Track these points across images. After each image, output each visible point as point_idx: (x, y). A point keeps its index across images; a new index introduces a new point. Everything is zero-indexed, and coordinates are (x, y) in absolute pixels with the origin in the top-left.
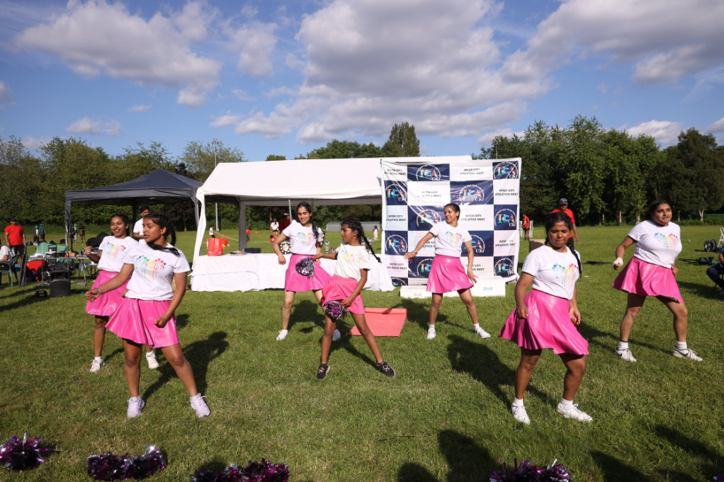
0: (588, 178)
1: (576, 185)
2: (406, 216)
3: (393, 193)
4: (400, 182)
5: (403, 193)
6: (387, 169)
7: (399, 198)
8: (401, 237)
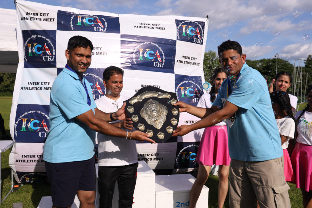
3: (35, 50)
6: (26, 12)
7: (44, 57)
8: (44, 115)
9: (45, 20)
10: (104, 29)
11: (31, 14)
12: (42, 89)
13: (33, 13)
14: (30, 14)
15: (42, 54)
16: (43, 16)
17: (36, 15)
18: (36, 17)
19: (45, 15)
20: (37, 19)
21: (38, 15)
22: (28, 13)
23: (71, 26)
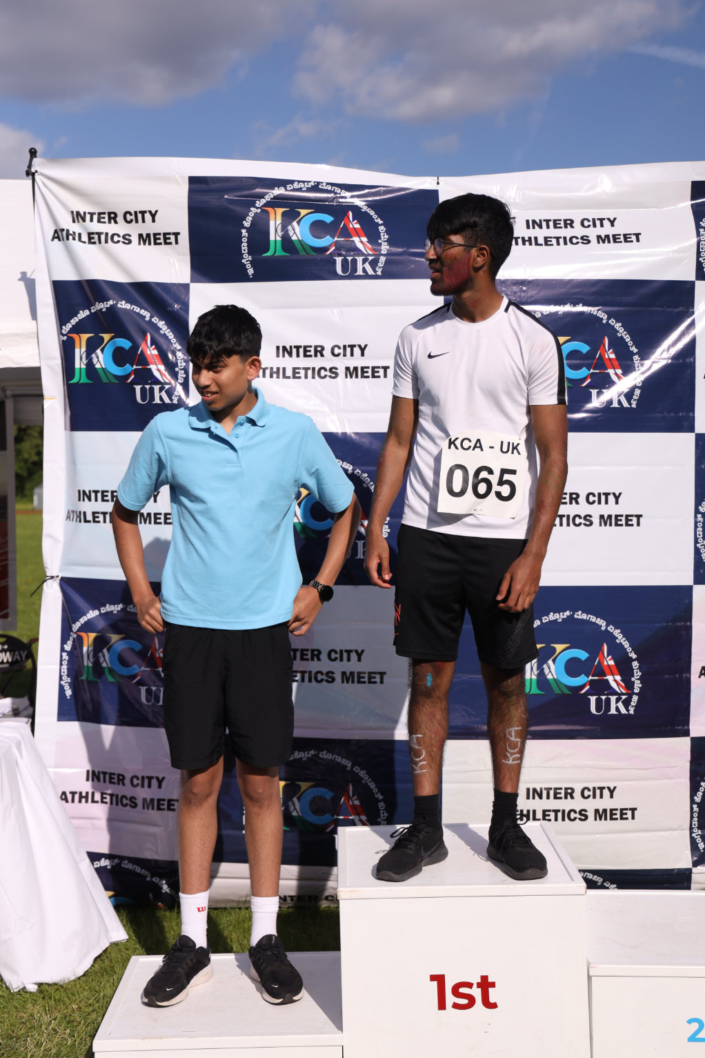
5: (165, 352)
6: (72, 212)
7: (138, 388)
9: (144, 239)
10: (374, 264)
11: (91, 220)
13: (100, 214)
14: (88, 217)
15: (133, 377)
16: (137, 222)
17: (110, 222)
18: (110, 228)
19: (144, 221)
20: (116, 238)
21: (117, 219)
22: (78, 213)
23: (243, 261)
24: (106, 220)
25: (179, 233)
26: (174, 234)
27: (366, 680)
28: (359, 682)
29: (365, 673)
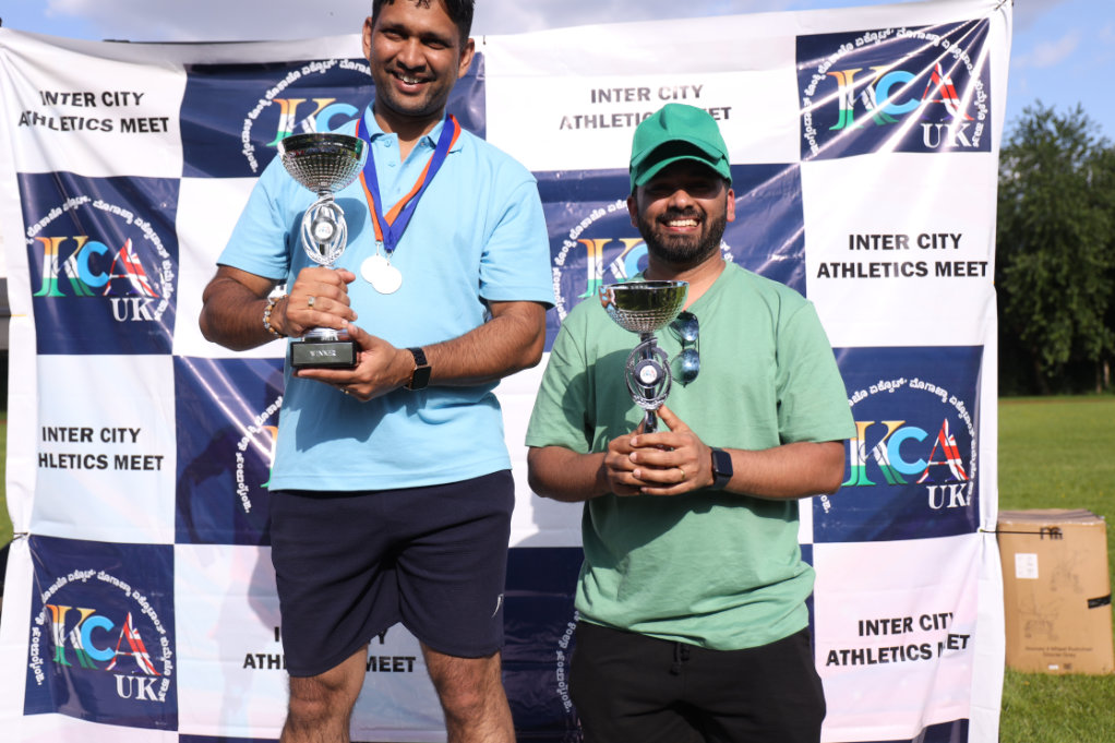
0: (1065, 269)
1: (1033, 284)
2: (161, 437)
3: (76, 268)
4: (126, 189)
5: (150, 262)
6: (41, 93)
7: (115, 302)
8: (128, 594)
9: (128, 125)
11: (64, 102)
12: (106, 464)
13: (75, 95)
14: (60, 98)
15: (110, 288)
16: (118, 104)
17: (87, 105)
18: (86, 112)
19: (125, 103)
20: (93, 124)
21: (96, 101)
22: (48, 94)
23: (245, 152)
24: (83, 102)
25: (167, 119)
26: (161, 119)
27: (391, 666)
28: (382, 669)
29: (389, 658)
